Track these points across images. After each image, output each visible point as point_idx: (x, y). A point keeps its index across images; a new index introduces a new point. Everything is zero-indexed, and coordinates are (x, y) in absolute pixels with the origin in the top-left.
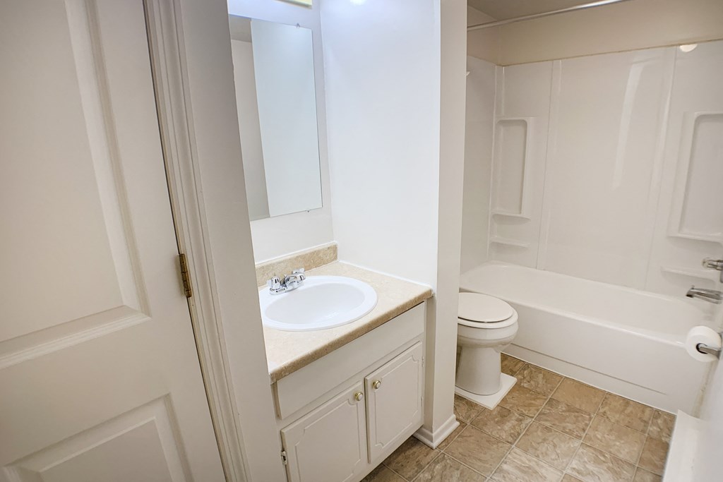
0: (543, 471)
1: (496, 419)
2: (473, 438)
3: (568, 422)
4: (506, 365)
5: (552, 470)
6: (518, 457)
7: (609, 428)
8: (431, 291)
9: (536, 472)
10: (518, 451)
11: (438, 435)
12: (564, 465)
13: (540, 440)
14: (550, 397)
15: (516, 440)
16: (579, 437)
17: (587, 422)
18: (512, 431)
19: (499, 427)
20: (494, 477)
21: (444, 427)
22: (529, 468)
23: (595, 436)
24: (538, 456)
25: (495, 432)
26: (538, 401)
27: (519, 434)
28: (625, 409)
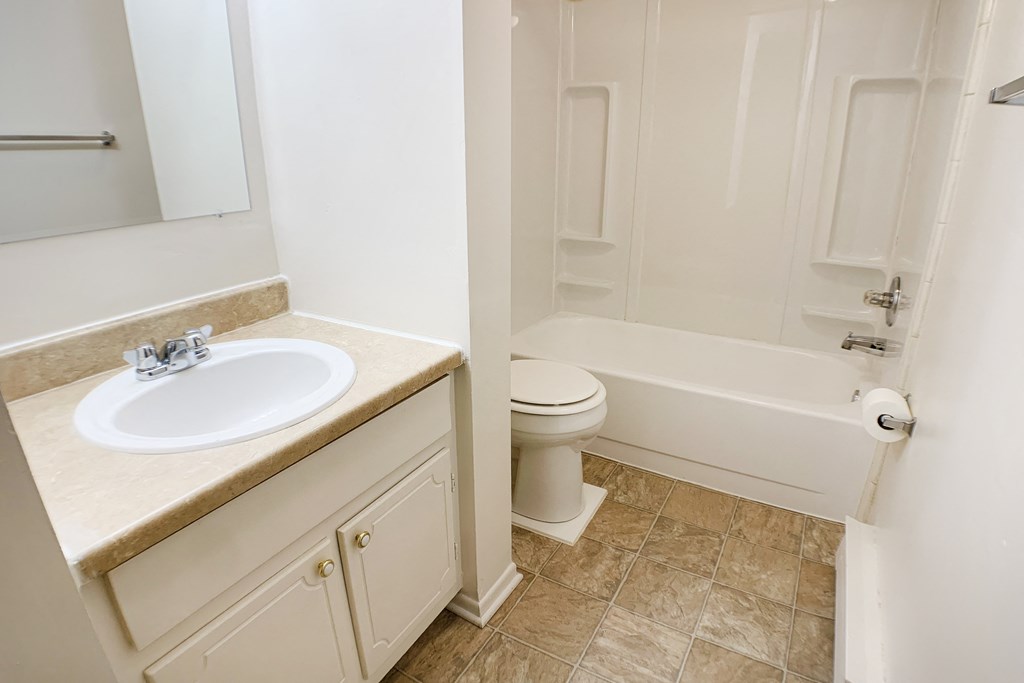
0: (662, 639)
1: (581, 561)
2: (547, 598)
3: (689, 552)
4: (588, 470)
5: (673, 634)
6: (620, 621)
7: (749, 554)
8: (459, 355)
9: (650, 644)
10: (619, 610)
11: (488, 604)
12: (692, 624)
13: (652, 588)
14: (659, 514)
15: (614, 593)
16: (707, 575)
17: (718, 549)
18: (608, 579)
19: (587, 575)
20: (585, 663)
21: (497, 586)
22: (639, 637)
23: (730, 568)
24: (650, 615)
25: (581, 583)
26: (642, 522)
27: (618, 581)
28: (767, 521)
